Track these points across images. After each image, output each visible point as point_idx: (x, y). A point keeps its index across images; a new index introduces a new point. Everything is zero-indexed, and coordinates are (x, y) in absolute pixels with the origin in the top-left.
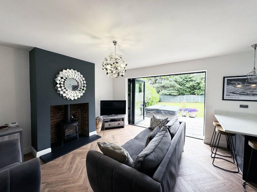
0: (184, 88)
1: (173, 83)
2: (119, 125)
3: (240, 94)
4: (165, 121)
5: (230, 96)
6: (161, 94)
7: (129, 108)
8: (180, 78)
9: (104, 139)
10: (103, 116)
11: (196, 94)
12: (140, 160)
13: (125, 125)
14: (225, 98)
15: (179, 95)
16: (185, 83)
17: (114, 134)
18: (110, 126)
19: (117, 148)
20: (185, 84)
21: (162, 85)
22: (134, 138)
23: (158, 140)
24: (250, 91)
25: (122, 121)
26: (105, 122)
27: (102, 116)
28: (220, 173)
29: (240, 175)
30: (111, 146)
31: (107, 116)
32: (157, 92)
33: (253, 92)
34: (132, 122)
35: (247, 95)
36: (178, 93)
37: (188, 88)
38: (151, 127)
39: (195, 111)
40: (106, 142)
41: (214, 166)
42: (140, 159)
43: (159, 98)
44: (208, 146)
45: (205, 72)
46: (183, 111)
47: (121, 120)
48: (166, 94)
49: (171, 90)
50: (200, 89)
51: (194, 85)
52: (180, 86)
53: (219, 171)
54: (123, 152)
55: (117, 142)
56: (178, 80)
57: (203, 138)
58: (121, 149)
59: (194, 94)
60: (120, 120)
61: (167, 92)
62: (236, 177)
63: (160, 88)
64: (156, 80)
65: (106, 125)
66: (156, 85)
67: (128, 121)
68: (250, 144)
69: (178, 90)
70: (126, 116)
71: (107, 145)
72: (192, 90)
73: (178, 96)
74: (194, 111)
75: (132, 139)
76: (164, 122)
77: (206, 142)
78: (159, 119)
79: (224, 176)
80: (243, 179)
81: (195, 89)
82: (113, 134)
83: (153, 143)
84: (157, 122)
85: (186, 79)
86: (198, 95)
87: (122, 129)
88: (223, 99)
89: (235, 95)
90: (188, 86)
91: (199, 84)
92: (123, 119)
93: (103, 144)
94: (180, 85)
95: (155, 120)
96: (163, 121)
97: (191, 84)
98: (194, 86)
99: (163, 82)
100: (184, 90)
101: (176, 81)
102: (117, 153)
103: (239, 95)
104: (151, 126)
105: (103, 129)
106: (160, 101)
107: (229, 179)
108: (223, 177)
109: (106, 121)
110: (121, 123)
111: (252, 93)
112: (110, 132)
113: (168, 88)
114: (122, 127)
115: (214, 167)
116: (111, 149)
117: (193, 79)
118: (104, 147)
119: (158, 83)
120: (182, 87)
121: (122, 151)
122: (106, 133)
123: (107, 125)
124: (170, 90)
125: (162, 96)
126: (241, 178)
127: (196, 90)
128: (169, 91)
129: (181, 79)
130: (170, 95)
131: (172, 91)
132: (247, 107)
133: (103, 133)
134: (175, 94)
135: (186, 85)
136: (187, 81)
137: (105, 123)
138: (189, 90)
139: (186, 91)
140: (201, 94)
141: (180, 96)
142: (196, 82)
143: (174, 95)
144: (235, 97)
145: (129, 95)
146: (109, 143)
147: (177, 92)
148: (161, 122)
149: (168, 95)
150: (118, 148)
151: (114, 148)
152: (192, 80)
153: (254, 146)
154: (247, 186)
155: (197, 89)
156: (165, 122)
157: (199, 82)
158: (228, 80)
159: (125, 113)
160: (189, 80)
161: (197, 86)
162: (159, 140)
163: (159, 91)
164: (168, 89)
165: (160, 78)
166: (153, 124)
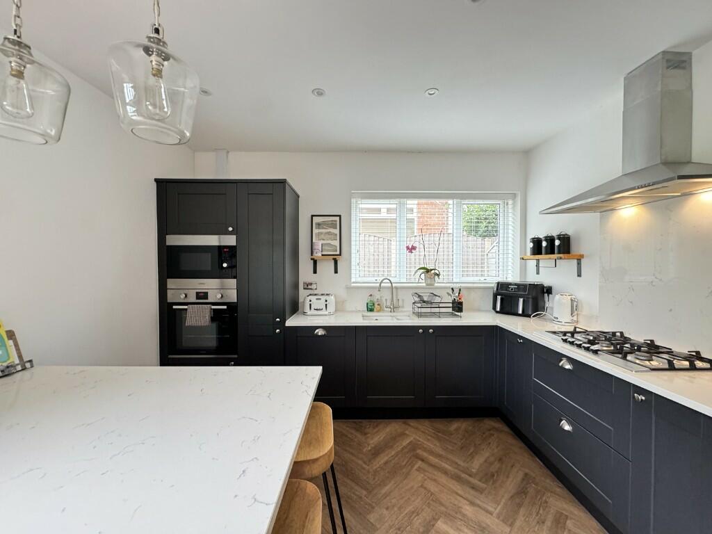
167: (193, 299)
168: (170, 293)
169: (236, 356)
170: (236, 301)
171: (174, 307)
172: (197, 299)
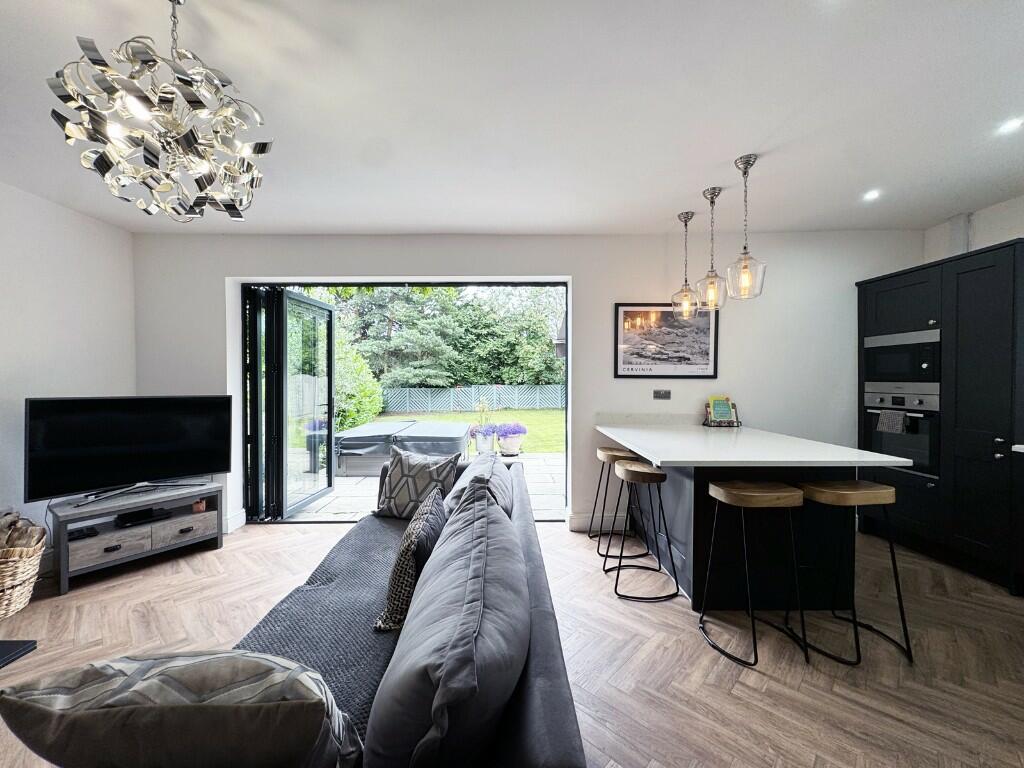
0: (471, 359)
1: (432, 340)
2: (188, 539)
3: (654, 359)
4: (448, 469)
5: (631, 363)
6: (389, 382)
7: (250, 439)
8: (457, 324)
9: (70, 646)
10: (55, 501)
11: (507, 382)
12: (458, 691)
13: (224, 531)
14: (620, 373)
15: (453, 385)
16: (473, 344)
17: (151, 597)
18: (114, 557)
19: (226, 671)
20: (474, 348)
21: (393, 344)
22: (306, 579)
23: (469, 546)
24: (674, 349)
25: (208, 514)
26: (70, 540)
27: (43, 504)
28: (641, 616)
29: (685, 600)
30: (168, 679)
31: (92, 498)
32: (374, 373)
33: (678, 352)
34: (266, 506)
35: (668, 360)
36: (449, 377)
37: (481, 359)
38: (389, 508)
39: (519, 432)
40: (98, 664)
41: (621, 597)
42: (455, 684)
43: (381, 398)
44: (585, 538)
45: (565, 284)
46: (480, 437)
47: (203, 505)
48: (407, 382)
49: (427, 367)
50: (515, 363)
51: (501, 350)
52: (457, 353)
53: (637, 611)
54: (293, 685)
55: (183, 636)
56: (450, 331)
57: (567, 513)
58: (269, 671)
59: (498, 380)
60: (195, 508)
61: (410, 375)
62: (679, 612)
63: (383, 358)
64: (367, 326)
65: (81, 553)
66: (368, 345)
67: (246, 505)
68: (715, 492)
69: (450, 368)
70: (232, 485)
71: (119, 682)
72: (494, 368)
73: (452, 389)
74: (517, 431)
75: (297, 590)
76: (445, 473)
77: (576, 526)
78: (424, 466)
79: (653, 619)
80: (695, 608)
81: (502, 364)
82: (144, 599)
83: (449, 569)
84: (413, 477)
85: (475, 327)
86: (511, 384)
87: (210, 555)
88: (617, 376)
89: (642, 360)
90: (483, 354)
91: (512, 346)
92: (213, 502)
93: (68, 690)
94: (455, 347)
95: (406, 472)
96: (439, 471)
97: (492, 345)
98: (499, 353)
99: (393, 334)
100: (470, 368)
101: (444, 335)
102: (236, 711)
103: (653, 362)
104: (390, 502)
105: (53, 583)
106: (383, 412)
107: (668, 625)
108: (652, 625)
109: (80, 531)
110: (200, 524)
111: (677, 355)
112: (117, 593)
113: (416, 358)
114: (212, 543)
115: (621, 604)
116: (175, 697)
117: (497, 329)
118: (81, 711)
119: (375, 338)
120: (461, 358)
121: (278, 677)
122: (79, 609)
123: (84, 555)
124: (421, 367)
125: (391, 392)
126: (688, 608)
127: (506, 369)
128: (417, 371)
129: (460, 326)
130: (421, 385)
131: (432, 372)
132: (666, 395)
133: (56, 614)
134: (440, 382)
135: (475, 351)
136: (478, 336)
137: (73, 545)
138: (485, 366)
139: (475, 370)
140: (519, 381)
141: (457, 389)
142: (506, 340)
143: (437, 387)
144: (644, 367)
145: (249, 370)
146: (136, 665)
147: (449, 374)
148: (435, 477)
149: (414, 386)
150: (235, 672)
151: (197, 683)
152: (493, 335)
153: (728, 494)
154: (709, 626)
155: (508, 365)
156: (449, 472)
157: (512, 339)
158: (626, 313)
159: (224, 466)
160: (485, 332)
161: (508, 355)
162: (475, 542)
163: (382, 371)
164: (416, 363)
165: (384, 320)
166: (397, 490)
167: (888, 403)
168: (866, 396)
169: (936, 478)
170: (938, 409)
171: (869, 411)
172: (893, 404)
